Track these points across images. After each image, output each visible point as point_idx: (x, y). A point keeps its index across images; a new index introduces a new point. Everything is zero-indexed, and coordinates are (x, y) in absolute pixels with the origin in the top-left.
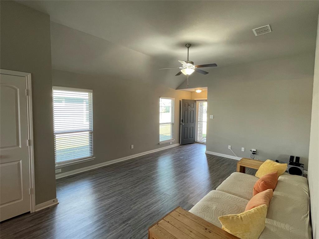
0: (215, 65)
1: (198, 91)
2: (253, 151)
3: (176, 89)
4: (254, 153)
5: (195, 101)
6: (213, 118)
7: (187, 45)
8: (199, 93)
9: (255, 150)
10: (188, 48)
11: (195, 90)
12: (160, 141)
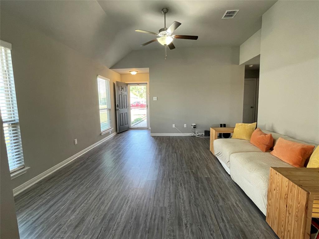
0: (195, 38)
1: (134, 73)
2: (194, 126)
3: (110, 69)
4: (195, 127)
5: (127, 84)
6: (156, 100)
7: (164, 9)
8: (134, 75)
9: (195, 125)
10: (165, 13)
11: (130, 71)
12: (102, 130)
